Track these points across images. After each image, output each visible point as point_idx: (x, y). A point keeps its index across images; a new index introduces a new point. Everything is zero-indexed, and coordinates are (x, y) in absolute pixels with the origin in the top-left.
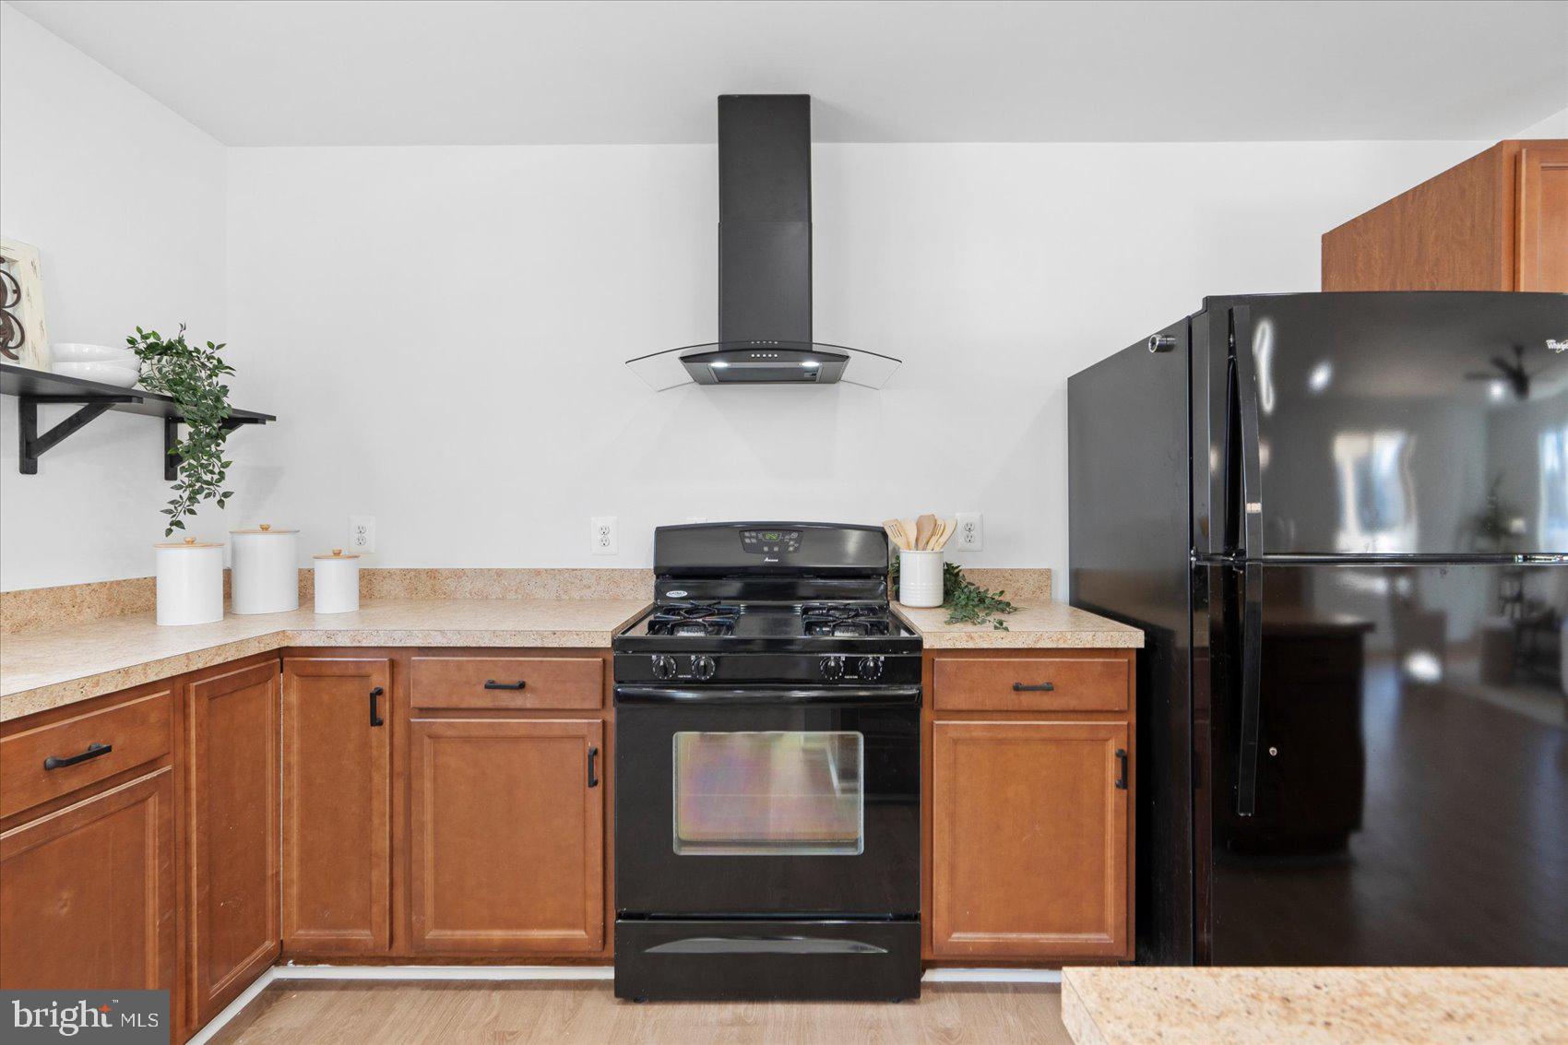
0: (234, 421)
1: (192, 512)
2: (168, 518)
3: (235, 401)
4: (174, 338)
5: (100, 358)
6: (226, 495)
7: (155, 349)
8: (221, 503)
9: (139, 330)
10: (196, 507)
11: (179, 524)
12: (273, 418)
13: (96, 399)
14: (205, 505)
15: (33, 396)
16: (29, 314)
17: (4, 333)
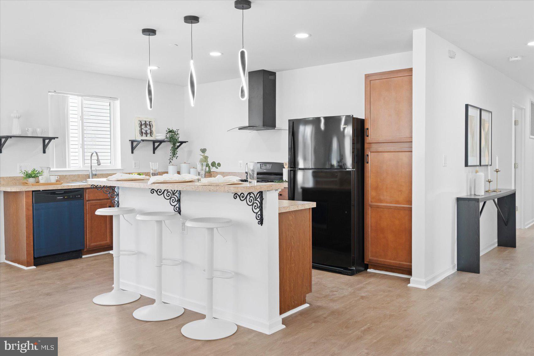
0: (182, 143)
1: (172, 160)
2: (169, 161)
3: (180, 140)
4: (172, 129)
5: (160, 136)
6: (177, 157)
7: (170, 132)
8: (176, 158)
9: (168, 128)
10: (173, 159)
11: (170, 162)
12: (188, 142)
13: (161, 142)
14: (174, 159)
15: (154, 142)
16: (154, 129)
17: (151, 133)
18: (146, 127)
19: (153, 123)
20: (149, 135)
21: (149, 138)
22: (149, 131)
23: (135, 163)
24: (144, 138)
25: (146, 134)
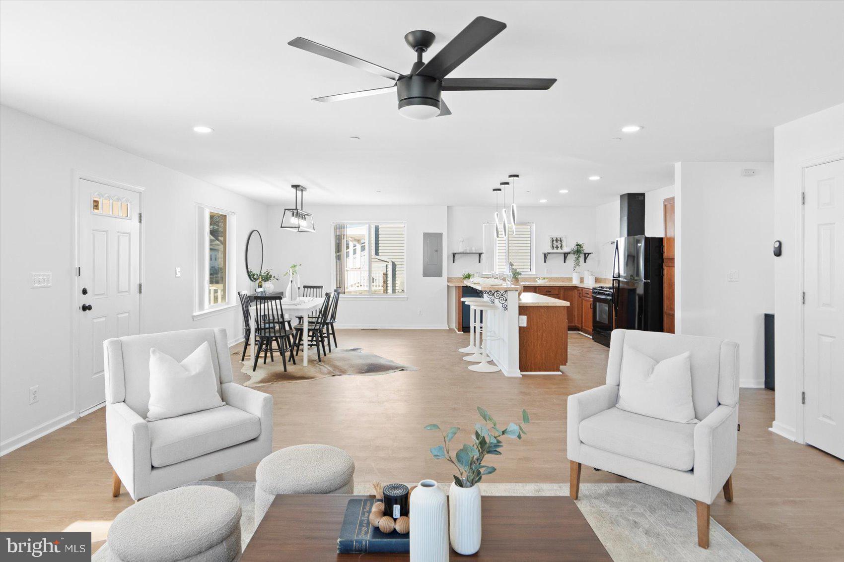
0: (589, 254)
1: (576, 268)
4: (578, 243)
5: (568, 249)
7: (577, 245)
9: (575, 243)
11: (574, 270)
12: (592, 253)
13: (568, 254)
15: (565, 254)
16: (564, 244)
17: (561, 247)
18: (557, 242)
19: (564, 239)
20: (560, 248)
21: (559, 251)
22: (559, 246)
23: (547, 270)
24: (555, 251)
25: (557, 248)
